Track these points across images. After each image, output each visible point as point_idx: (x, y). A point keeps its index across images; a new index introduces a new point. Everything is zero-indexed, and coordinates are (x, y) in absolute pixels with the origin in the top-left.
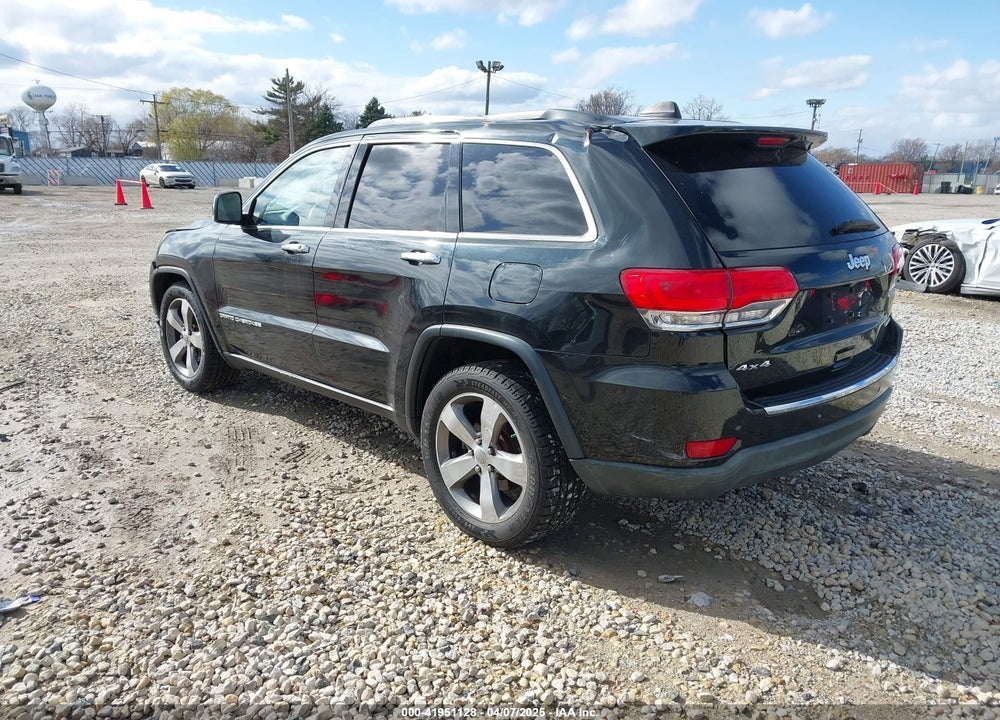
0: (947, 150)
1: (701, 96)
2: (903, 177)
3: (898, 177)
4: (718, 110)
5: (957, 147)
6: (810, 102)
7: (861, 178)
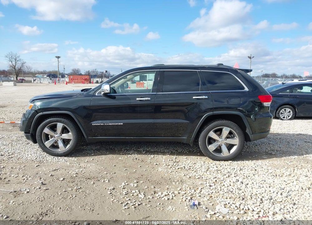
0: (87, 72)
1: (11, 52)
2: (86, 79)
3: (85, 79)
4: (19, 57)
5: (89, 71)
6: (56, 57)
7: (75, 79)
